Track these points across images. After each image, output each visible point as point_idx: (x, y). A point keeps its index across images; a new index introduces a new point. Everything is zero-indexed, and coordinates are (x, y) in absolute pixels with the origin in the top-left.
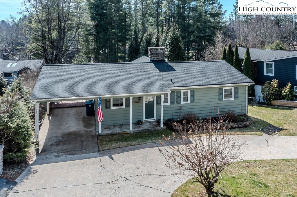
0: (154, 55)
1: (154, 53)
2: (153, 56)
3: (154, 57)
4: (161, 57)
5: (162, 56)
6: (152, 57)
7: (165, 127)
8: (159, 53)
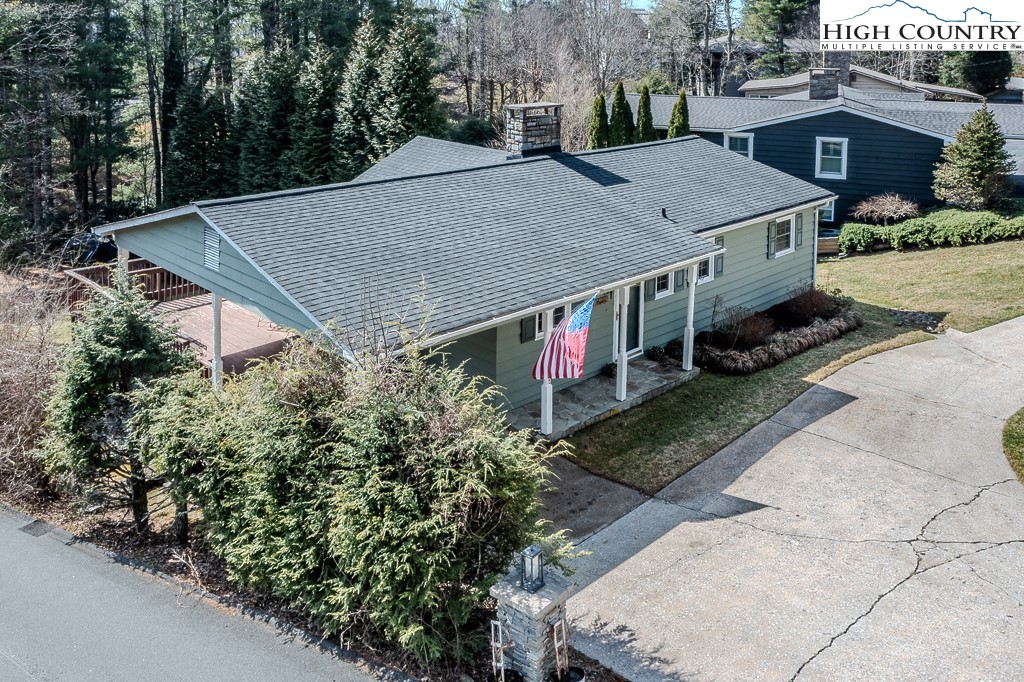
0: (535, 133)
1: (534, 124)
2: (532, 136)
3: (533, 139)
4: (552, 139)
5: (554, 136)
6: (529, 140)
7: (698, 369)
8: (546, 125)
